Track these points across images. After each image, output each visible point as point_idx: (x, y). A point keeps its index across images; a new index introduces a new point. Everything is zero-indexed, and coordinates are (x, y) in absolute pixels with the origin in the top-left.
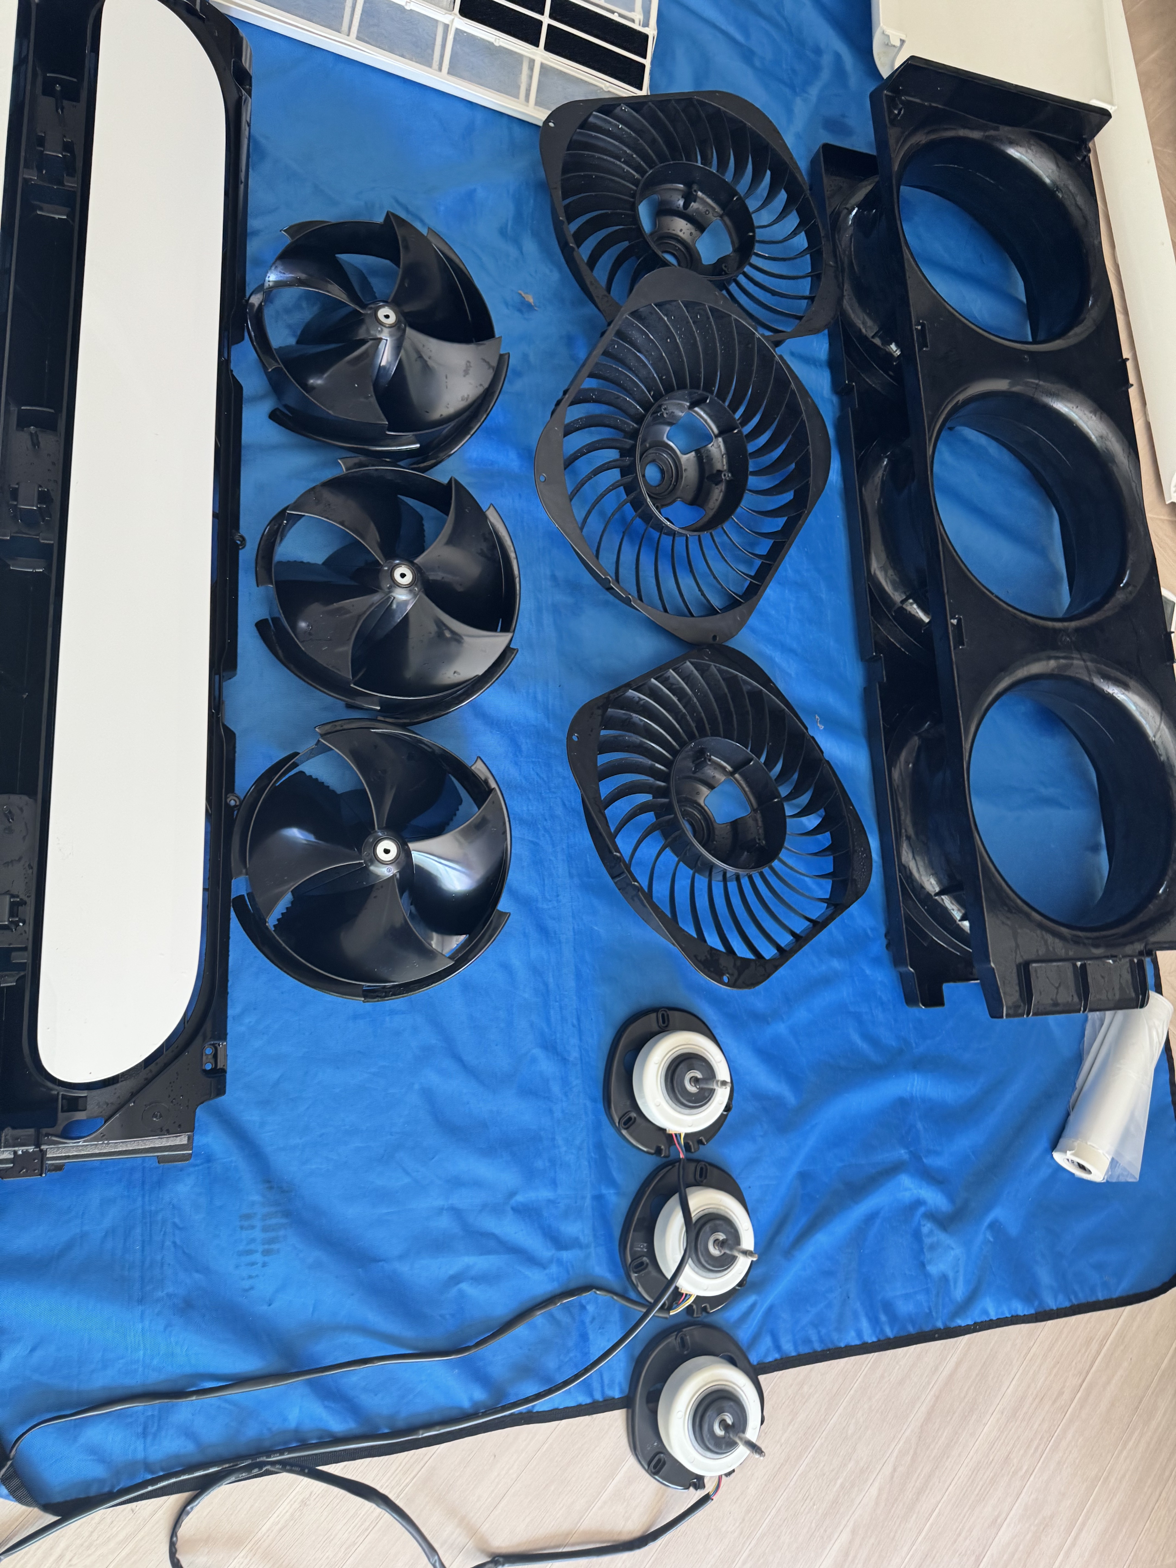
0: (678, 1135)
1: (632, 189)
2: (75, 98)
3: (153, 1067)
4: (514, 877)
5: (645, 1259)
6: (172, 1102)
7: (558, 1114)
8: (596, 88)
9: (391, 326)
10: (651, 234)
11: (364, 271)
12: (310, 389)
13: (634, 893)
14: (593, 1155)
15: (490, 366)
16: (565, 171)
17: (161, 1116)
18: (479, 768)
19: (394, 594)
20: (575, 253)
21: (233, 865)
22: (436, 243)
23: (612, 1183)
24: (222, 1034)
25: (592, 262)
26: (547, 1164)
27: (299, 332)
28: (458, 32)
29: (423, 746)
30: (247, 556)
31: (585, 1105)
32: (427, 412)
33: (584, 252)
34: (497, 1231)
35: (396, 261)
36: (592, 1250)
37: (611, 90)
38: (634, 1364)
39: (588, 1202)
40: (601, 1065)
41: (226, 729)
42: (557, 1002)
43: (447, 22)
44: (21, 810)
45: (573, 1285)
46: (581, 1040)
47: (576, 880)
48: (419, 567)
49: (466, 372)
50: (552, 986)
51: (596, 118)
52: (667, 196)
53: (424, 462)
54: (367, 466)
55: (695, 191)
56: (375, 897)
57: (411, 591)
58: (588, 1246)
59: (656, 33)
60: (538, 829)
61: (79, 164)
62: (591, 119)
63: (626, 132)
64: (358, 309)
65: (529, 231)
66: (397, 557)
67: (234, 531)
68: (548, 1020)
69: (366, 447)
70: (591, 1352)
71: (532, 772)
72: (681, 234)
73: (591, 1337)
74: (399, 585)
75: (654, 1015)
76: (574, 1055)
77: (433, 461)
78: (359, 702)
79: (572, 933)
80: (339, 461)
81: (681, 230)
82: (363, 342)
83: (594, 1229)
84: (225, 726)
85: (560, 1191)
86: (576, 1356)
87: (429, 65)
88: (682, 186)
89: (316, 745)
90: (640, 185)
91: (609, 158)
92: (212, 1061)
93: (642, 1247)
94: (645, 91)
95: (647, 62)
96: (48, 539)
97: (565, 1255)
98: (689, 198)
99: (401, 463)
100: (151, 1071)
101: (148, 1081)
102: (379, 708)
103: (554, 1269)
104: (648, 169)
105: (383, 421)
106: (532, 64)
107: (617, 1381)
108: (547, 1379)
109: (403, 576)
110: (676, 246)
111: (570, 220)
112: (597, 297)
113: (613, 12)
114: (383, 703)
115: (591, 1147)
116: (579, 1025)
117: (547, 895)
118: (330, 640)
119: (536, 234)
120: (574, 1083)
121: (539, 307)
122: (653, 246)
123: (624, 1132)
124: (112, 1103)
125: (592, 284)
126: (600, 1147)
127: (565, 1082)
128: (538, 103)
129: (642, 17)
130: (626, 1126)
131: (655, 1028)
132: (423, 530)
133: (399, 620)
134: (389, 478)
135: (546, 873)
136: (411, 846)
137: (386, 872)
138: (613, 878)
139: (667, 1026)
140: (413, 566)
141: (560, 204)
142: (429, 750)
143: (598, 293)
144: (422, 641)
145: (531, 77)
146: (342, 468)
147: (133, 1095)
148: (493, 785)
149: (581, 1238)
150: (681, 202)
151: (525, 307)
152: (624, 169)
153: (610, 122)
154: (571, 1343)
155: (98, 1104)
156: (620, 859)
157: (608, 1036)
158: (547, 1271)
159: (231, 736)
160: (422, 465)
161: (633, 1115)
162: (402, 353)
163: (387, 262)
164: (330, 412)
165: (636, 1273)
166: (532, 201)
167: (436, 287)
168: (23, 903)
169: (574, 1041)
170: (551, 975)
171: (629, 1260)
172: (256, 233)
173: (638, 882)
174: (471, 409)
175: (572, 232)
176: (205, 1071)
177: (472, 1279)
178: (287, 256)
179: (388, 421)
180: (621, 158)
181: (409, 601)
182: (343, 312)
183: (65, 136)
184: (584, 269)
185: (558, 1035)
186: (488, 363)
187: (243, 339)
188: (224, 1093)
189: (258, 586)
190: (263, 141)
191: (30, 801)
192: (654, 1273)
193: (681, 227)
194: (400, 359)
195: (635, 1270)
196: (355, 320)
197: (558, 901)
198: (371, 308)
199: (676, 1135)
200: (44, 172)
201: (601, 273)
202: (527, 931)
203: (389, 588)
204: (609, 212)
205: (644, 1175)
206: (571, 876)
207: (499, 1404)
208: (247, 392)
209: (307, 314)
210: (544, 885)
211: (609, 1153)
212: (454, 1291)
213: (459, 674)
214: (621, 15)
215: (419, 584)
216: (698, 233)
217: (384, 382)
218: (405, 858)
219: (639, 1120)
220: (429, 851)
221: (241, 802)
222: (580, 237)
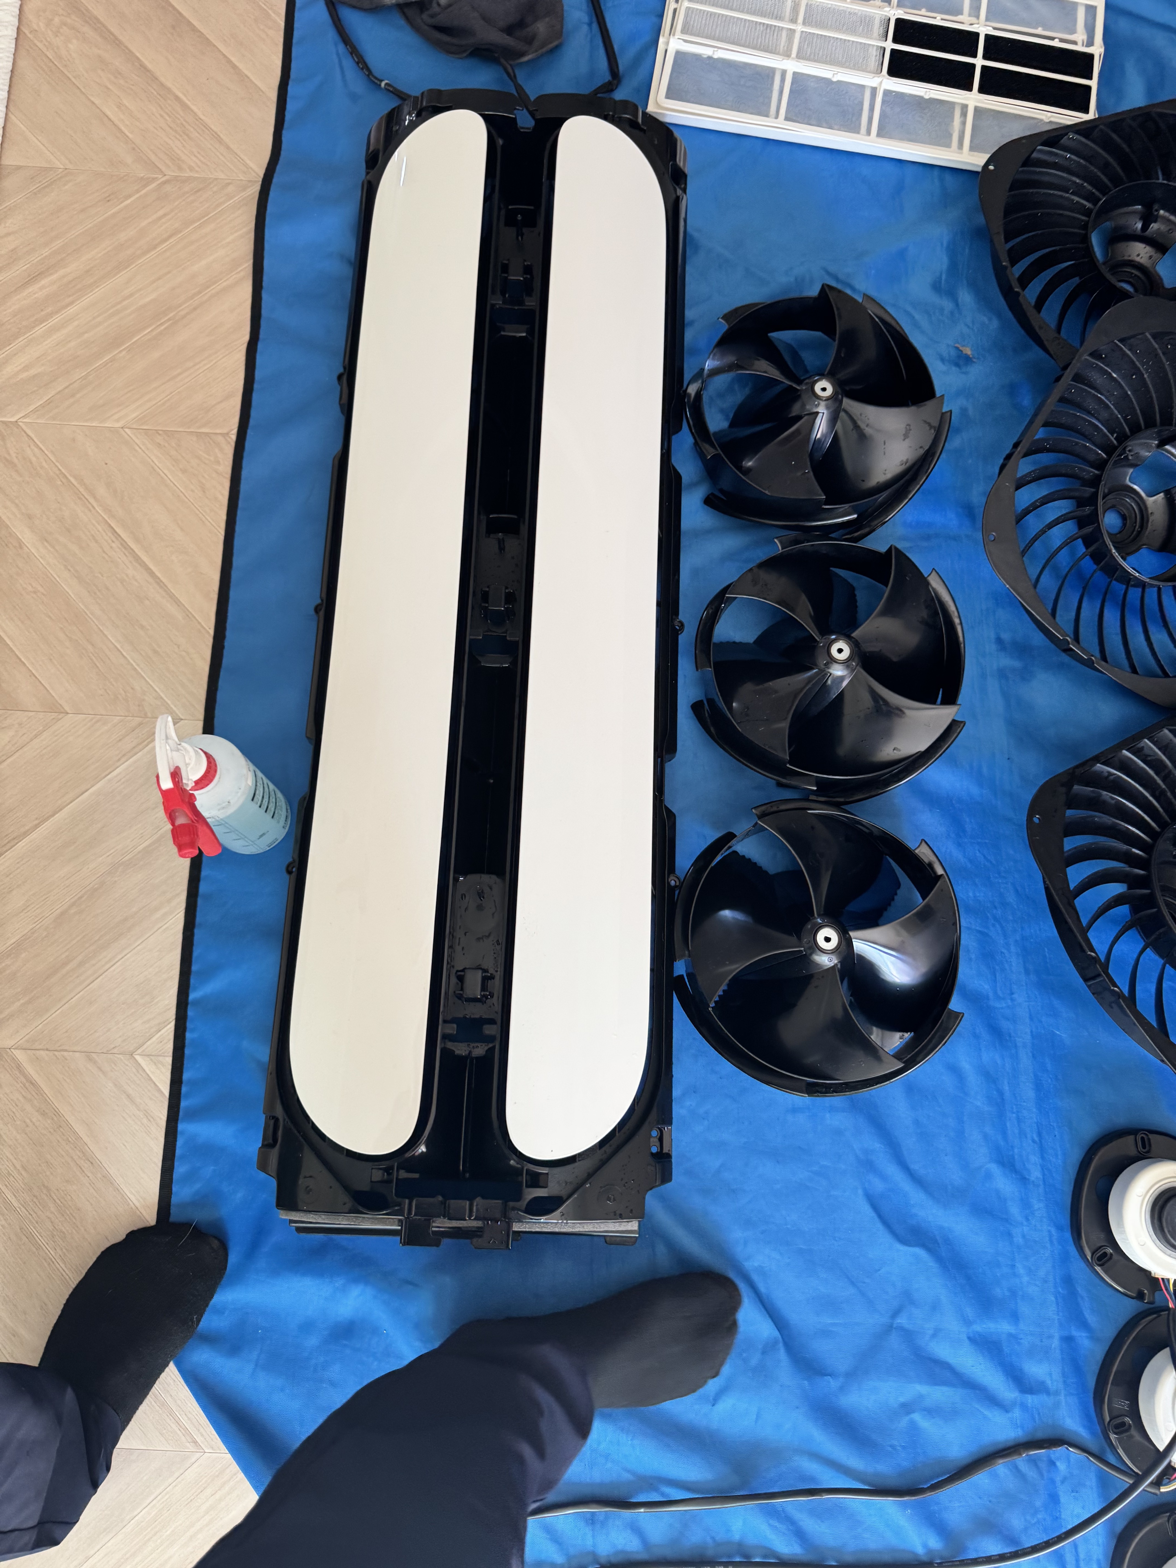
0: (1166, 1281)
1: (1083, 221)
2: (533, 224)
3: (607, 1148)
4: (965, 972)
5: (1127, 1419)
6: (625, 1186)
7: (1019, 1240)
8: (1036, 121)
9: (828, 399)
10: (1104, 263)
11: (795, 346)
12: (747, 471)
13: (1113, 999)
14: (1060, 1290)
15: (931, 427)
16: (1007, 213)
17: (614, 1200)
18: (924, 853)
19: (831, 671)
20: (1021, 299)
21: (676, 946)
22: (871, 310)
23: (1084, 1325)
24: (666, 1118)
25: (1039, 304)
26: (1007, 1293)
27: (731, 415)
28: (887, 93)
29: (860, 827)
30: (686, 640)
31: (1049, 1231)
32: (863, 481)
33: (1031, 294)
34: (953, 1360)
35: (830, 331)
36: (1062, 1398)
37: (1053, 119)
38: (1115, 1541)
39: (1056, 1343)
40: (1068, 1189)
41: (667, 809)
42: (1014, 1113)
43: (874, 85)
44: (491, 888)
45: (1040, 1435)
46: (1043, 1158)
47: (1033, 977)
48: (857, 641)
49: (906, 436)
50: (1007, 1094)
51: (1041, 152)
52: (1122, 221)
53: (857, 531)
54: (804, 543)
55: (1157, 211)
56: (816, 987)
57: (848, 667)
58: (1057, 1393)
59: (1102, 50)
60: (988, 918)
61: (537, 284)
62: (1035, 155)
63: (1074, 161)
64: (794, 386)
65: (965, 282)
66: (832, 633)
67: (674, 617)
68: (1004, 1133)
69: (801, 523)
70: (1063, 1517)
71: (978, 854)
72: (1138, 259)
73: (1063, 1500)
74: (835, 661)
75: (1131, 1138)
76: (1035, 1174)
77: (867, 530)
78: (793, 782)
79: (1029, 1037)
80: (776, 540)
81: (1138, 255)
82: (799, 418)
83: (1064, 1375)
84: (667, 808)
85: (1022, 1326)
86: (1045, 1519)
87: (857, 131)
88: (1140, 207)
89: (754, 826)
90: (1093, 215)
91: (1056, 192)
92: (658, 1144)
93: (1122, 1405)
94: (1092, 115)
95: (1093, 83)
96: (514, 637)
97: (1030, 1399)
98: (1148, 218)
99: (833, 535)
100: (605, 1152)
101: (603, 1163)
102: (815, 788)
103: (1017, 1413)
104: (1101, 196)
105: (821, 496)
106: (965, 110)
107: (1095, 1557)
108: (1010, 1539)
109: (840, 651)
110: (1132, 273)
111: (1013, 263)
112: (1047, 340)
113: (1052, 39)
114: (819, 783)
115: (1058, 1280)
116: (1040, 1141)
117: (1000, 993)
118: (767, 720)
119: (973, 285)
120: (1036, 1207)
121: (978, 358)
122: (1109, 276)
123: (1098, 1269)
124: (571, 1183)
125: (1041, 328)
126: (1068, 1281)
127: (1025, 1204)
128: (972, 148)
129: (1085, 37)
130: (1101, 1263)
131: (1133, 1152)
132: (856, 601)
133: (834, 697)
134: (824, 552)
135: (997, 967)
136: (852, 934)
137: (826, 961)
138: (1086, 980)
139: (1148, 1152)
140: (850, 640)
141: (1003, 248)
142: (867, 831)
143: (1047, 336)
144: (859, 717)
145: (964, 123)
146: (778, 547)
147: (590, 1176)
148: (940, 871)
149: (1049, 1382)
150: (1139, 225)
151: (961, 361)
152: (1073, 200)
153: (1056, 155)
154: (1038, 1503)
155: (558, 1182)
156: (1096, 960)
157: (1076, 1156)
158: (1010, 1415)
159: (671, 816)
160: (856, 534)
161: (1110, 1251)
162: (839, 425)
163: (819, 334)
164: (767, 492)
165: (1116, 1433)
166: (967, 251)
167: (870, 351)
168: (492, 977)
169: (1035, 1159)
170: (1006, 1082)
171: (1107, 1419)
172: (692, 323)
173: (1118, 988)
174: (911, 473)
175: (1017, 276)
176: (652, 1154)
177: (925, 1409)
178: (725, 342)
179: (825, 495)
180: (1070, 190)
181: (845, 676)
182: (778, 389)
183: (525, 261)
184: (1031, 312)
185: (1016, 1150)
186: (929, 424)
187: (680, 428)
188: (670, 1180)
189: (697, 670)
190: (696, 235)
191: (498, 880)
192: (1137, 1437)
193: (1140, 252)
194: (836, 432)
195: (1115, 1430)
196: (791, 396)
197: (1012, 1000)
198: (807, 384)
199: (1163, 1279)
200: (507, 296)
201: (1049, 315)
202: (977, 1031)
203: (825, 665)
204: (1058, 248)
205: (1122, 1321)
206: (1027, 972)
207: (955, 1557)
208: (685, 479)
209: (739, 397)
210: (995, 981)
211: (1079, 1289)
212: (904, 1422)
213: (900, 750)
214: (1062, 40)
215: (856, 659)
216: (1159, 255)
217: (818, 456)
218: (846, 946)
219: (1116, 1257)
220: (871, 939)
221: (682, 883)
222: (1025, 280)
